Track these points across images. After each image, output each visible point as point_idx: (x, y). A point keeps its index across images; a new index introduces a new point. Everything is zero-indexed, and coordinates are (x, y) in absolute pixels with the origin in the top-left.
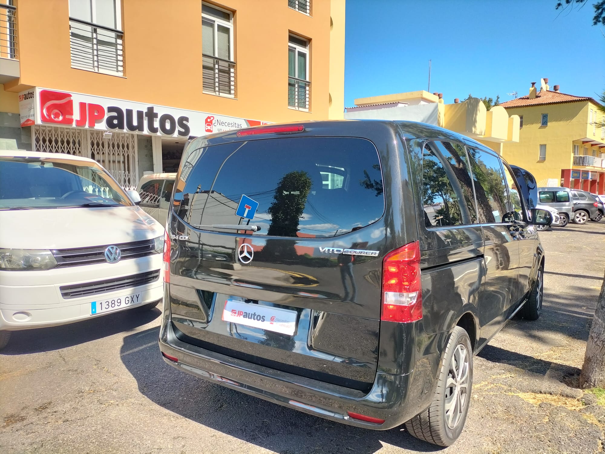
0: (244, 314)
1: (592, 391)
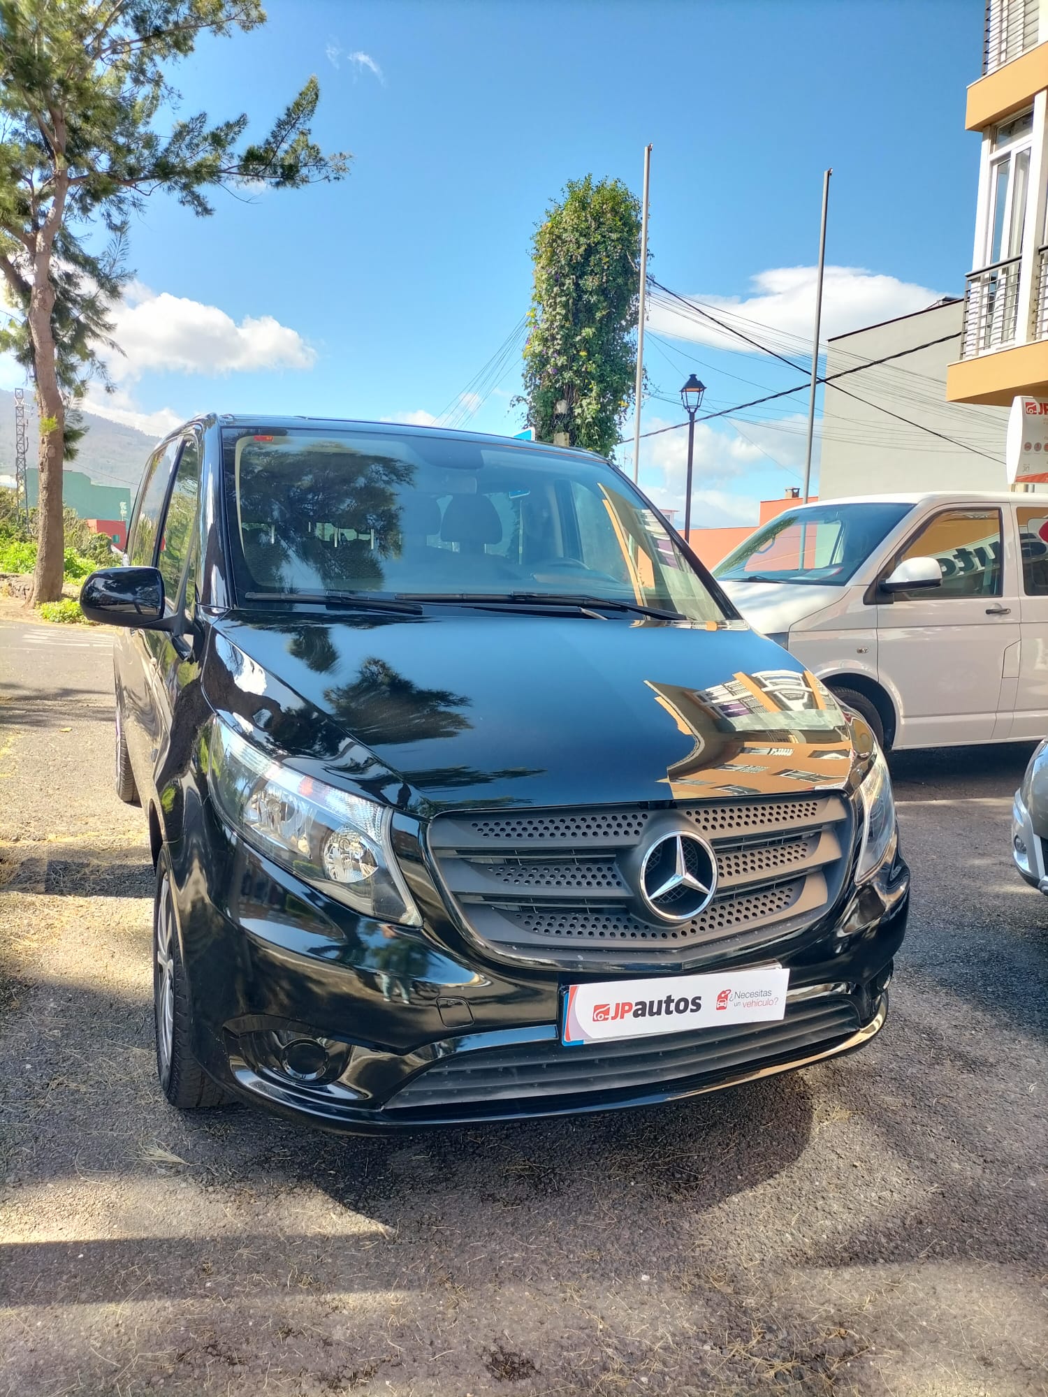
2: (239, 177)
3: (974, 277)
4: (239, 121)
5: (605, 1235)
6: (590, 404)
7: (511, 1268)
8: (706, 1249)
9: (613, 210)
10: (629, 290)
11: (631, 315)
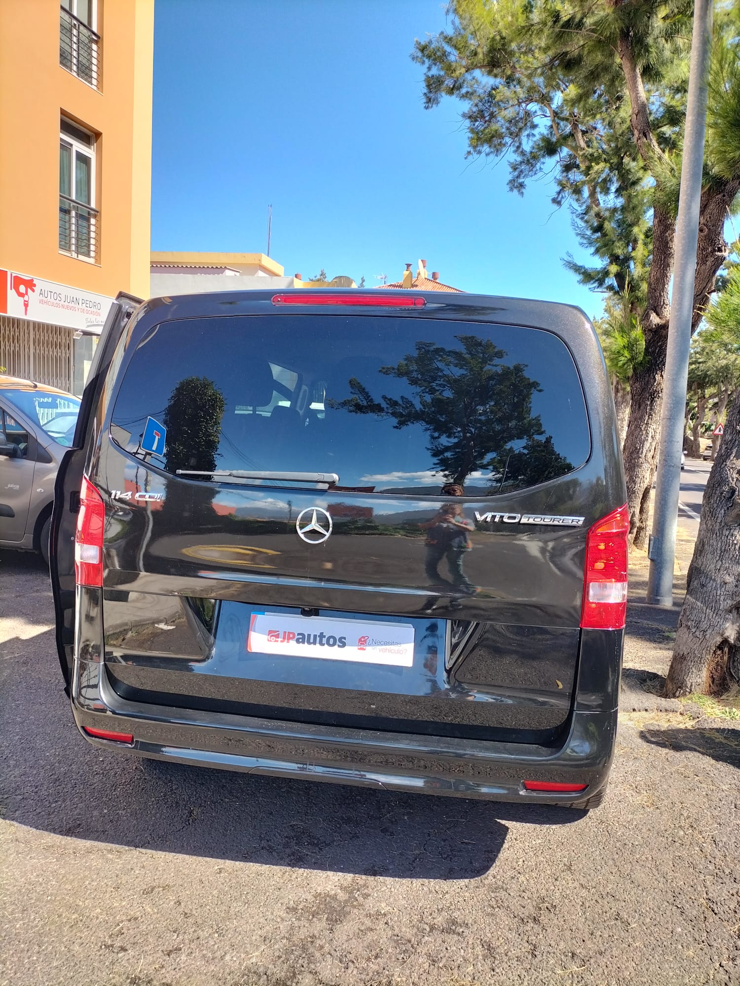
0: (297, 637)
1: (691, 699)
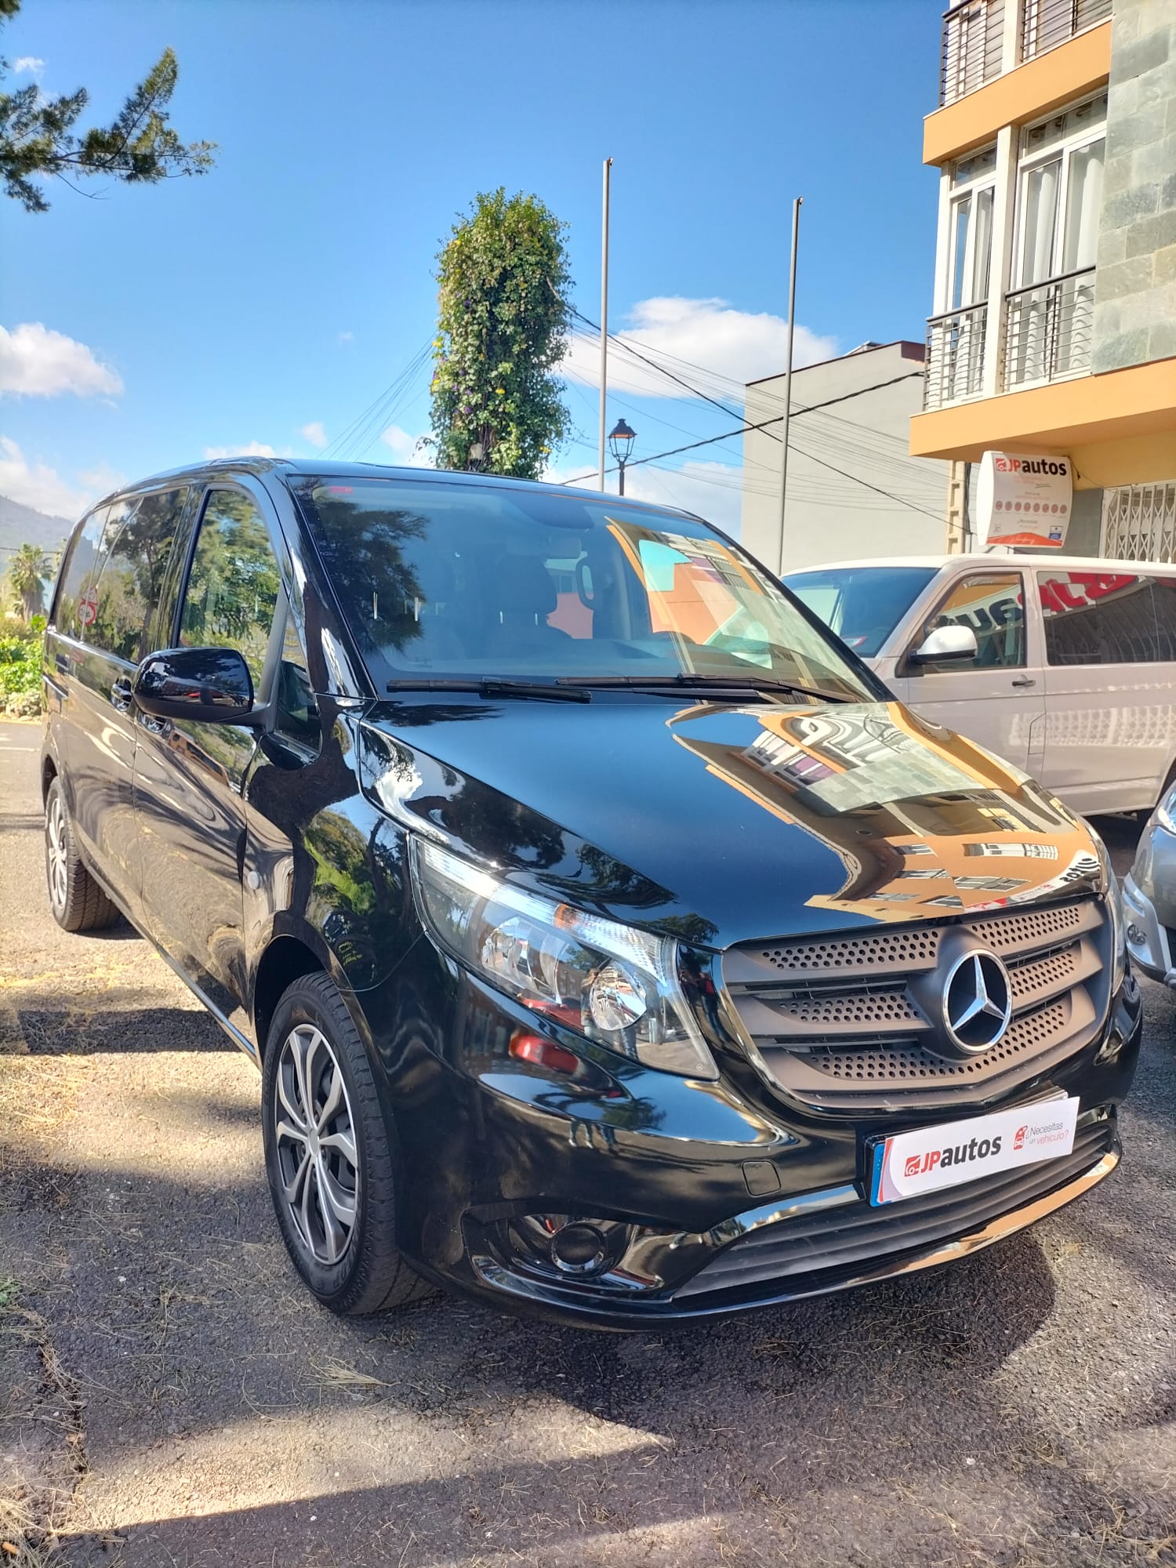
2: (79, 166)
3: (936, 323)
4: (77, 97)
5: (902, 1416)
6: (509, 448)
7: (821, 1469)
8: (1015, 1418)
9: (530, 229)
10: (549, 322)
11: (552, 349)
